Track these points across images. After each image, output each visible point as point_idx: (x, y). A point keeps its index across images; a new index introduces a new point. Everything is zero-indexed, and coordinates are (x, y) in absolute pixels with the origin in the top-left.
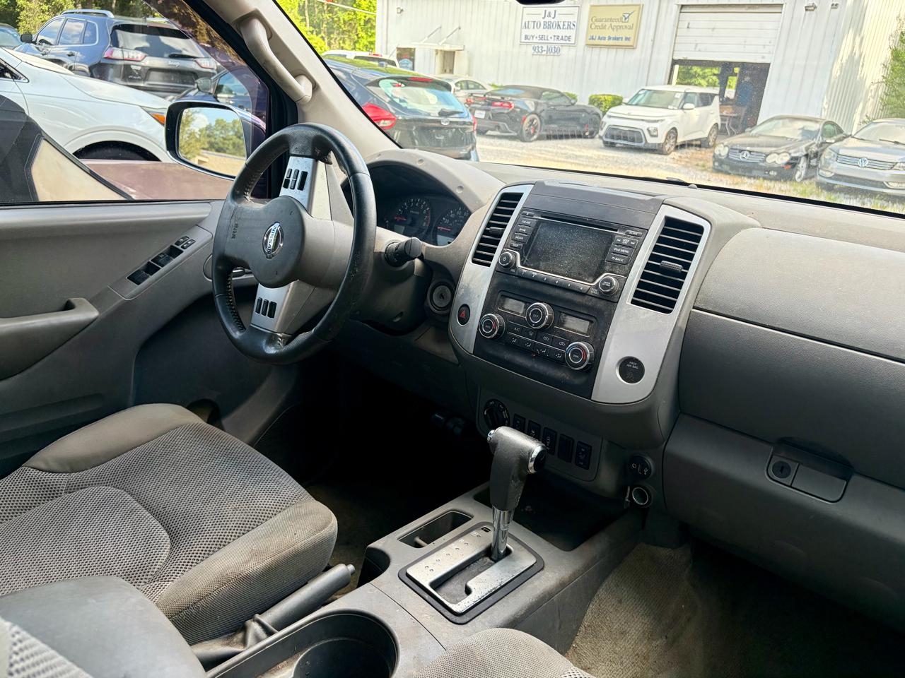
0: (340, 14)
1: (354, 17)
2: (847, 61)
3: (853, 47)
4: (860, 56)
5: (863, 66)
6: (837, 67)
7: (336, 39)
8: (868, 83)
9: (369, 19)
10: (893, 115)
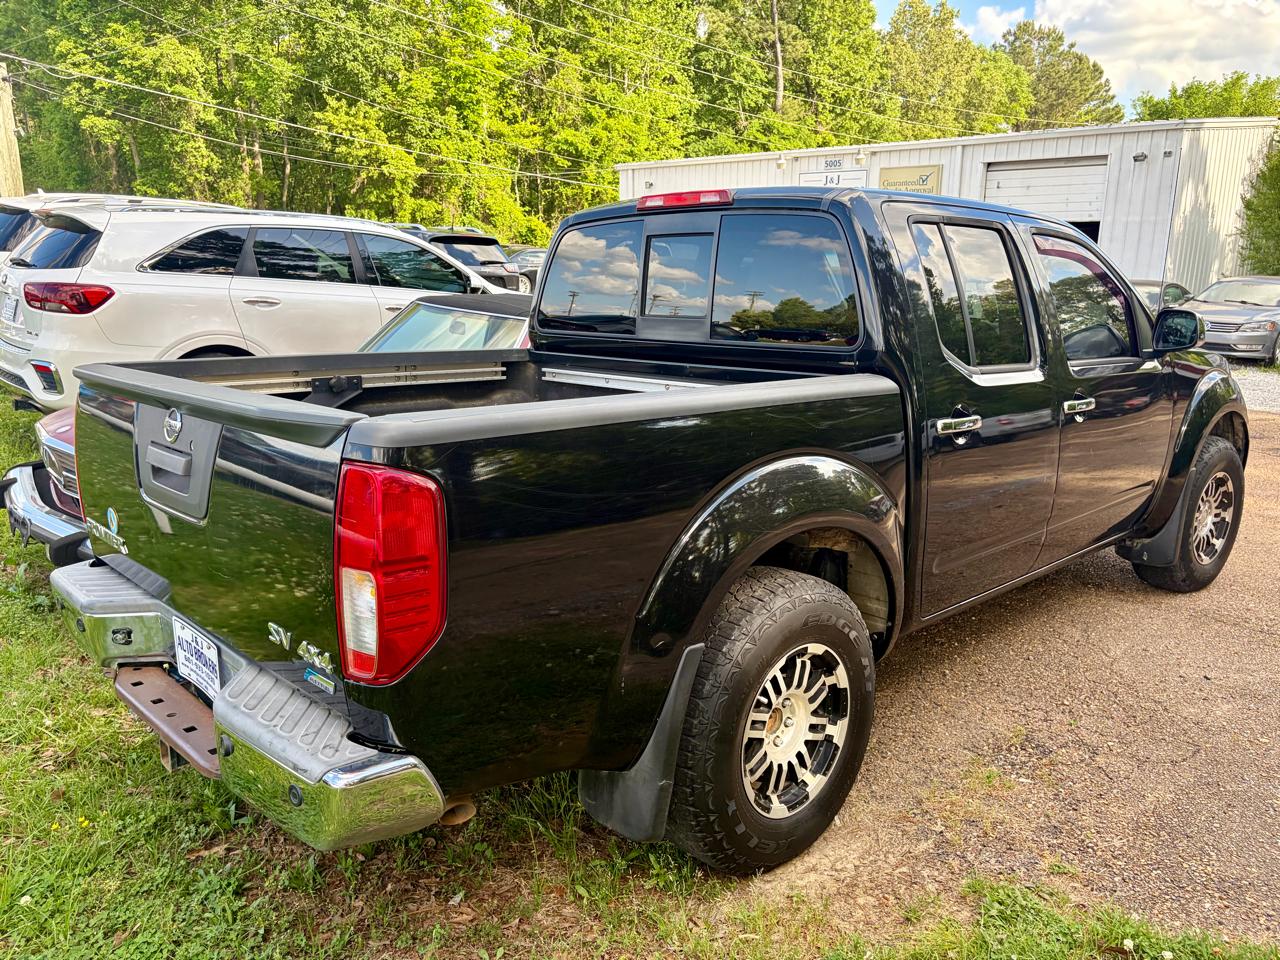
0: (561, 189)
1: (579, 191)
2: (1191, 212)
3: (1197, 197)
4: (1208, 205)
5: (1213, 217)
6: (1178, 222)
7: (558, 218)
8: (1222, 237)
9: (598, 192)
10: (1256, 271)
